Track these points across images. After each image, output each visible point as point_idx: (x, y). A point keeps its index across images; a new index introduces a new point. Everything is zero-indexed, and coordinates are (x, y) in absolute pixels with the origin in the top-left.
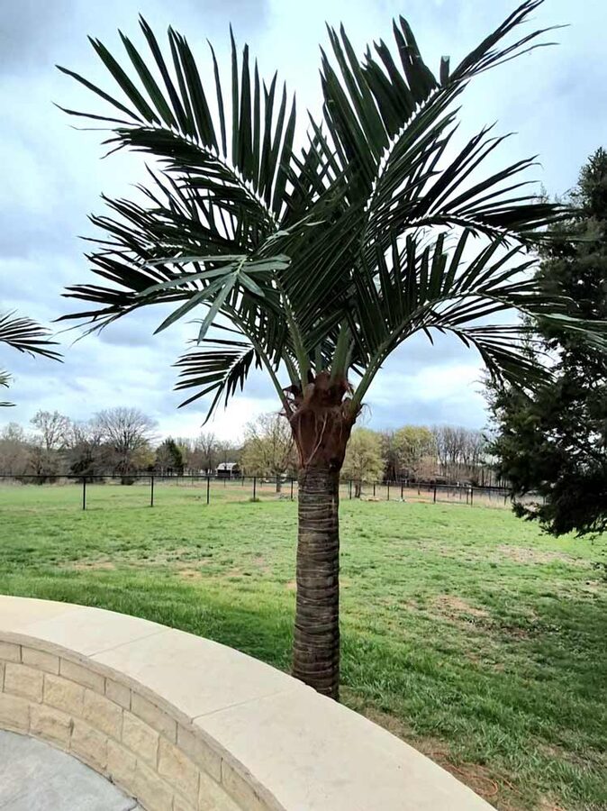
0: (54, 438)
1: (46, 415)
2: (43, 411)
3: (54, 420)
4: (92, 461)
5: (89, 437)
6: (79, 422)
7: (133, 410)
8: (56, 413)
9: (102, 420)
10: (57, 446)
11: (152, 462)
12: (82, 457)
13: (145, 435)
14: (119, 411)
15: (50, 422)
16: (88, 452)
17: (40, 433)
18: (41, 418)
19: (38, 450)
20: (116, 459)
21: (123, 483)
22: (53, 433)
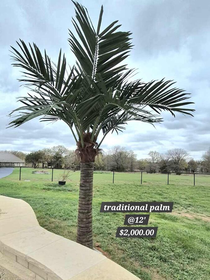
0: (155, 159)
1: (153, 152)
2: (152, 151)
3: (155, 154)
4: (166, 166)
5: (165, 159)
6: (162, 154)
7: (180, 149)
8: (155, 151)
9: (170, 153)
10: (156, 162)
11: (187, 167)
12: (163, 165)
13: (185, 158)
14: (176, 150)
15: (153, 154)
16: (165, 163)
17: (151, 158)
18: (151, 153)
19: (150, 163)
20: (174, 166)
21: (177, 174)
22: (154, 158)
